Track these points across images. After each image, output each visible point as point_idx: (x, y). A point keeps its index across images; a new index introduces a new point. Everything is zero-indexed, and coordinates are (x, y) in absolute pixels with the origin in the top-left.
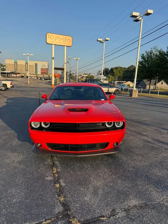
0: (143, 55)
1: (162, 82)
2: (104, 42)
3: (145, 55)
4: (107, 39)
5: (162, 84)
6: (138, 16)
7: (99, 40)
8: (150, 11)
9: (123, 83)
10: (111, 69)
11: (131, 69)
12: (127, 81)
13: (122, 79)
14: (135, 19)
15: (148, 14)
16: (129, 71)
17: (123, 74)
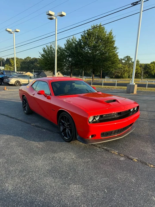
0: (45, 48)
1: (59, 73)
2: (13, 33)
3: (46, 49)
4: (17, 30)
5: (59, 75)
6: (53, 15)
7: (8, 30)
8: (64, 13)
9: (23, 73)
10: (7, 59)
11: (28, 60)
12: (27, 71)
13: (20, 69)
14: (50, 17)
15: (62, 16)
16: (26, 62)
17: (21, 65)
